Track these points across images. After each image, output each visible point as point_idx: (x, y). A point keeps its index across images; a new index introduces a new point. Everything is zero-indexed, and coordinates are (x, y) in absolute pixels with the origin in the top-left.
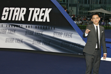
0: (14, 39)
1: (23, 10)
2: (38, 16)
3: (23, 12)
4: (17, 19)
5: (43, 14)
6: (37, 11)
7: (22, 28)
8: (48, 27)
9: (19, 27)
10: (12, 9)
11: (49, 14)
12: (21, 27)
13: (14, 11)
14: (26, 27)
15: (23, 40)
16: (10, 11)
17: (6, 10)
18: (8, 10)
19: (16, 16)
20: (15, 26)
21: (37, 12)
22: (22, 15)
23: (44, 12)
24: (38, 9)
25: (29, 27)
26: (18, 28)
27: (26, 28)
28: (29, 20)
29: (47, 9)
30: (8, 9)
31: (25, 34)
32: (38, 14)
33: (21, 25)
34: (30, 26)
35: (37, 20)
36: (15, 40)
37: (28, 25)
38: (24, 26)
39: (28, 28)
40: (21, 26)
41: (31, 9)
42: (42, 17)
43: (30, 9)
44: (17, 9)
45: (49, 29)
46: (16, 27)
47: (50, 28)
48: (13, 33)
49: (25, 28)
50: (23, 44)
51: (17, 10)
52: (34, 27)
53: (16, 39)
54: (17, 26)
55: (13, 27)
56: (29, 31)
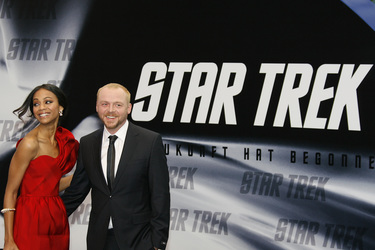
0: (186, 212)
1: (233, 76)
2: (304, 103)
3: (231, 83)
4: (201, 119)
5: (328, 93)
6: (298, 77)
7: (224, 158)
8: (352, 157)
9: (212, 153)
10: (179, 68)
11: (357, 90)
12: (219, 156)
13: (187, 77)
14: (247, 153)
15: (230, 221)
16: (170, 76)
17: (154, 74)
18: (161, 75)
19: (198, 100)
20: (192, 148)
21: (296, 84)
22: (226, 97)
23: (332, 81)
24: (306, 69)
25: (259, 155)
26: (207, 160)
27: (246, 162)
28: (260, 120)
29: (348, 68)
30: (160, 69)
31: (237, 188)
32: (303, 91)
33: (219, 146)
34: (265, 148)
35: (296, 123)
36: (191, 219)
37: (253, 148)
38: (235, 150)
39: (252, 162)
40: (220, 152)
41: (270, 70)
42: (325, 109)
43: (265, 68)
44: (202, 67)
45: (358, 165)
46: (196, 156)
47: (365, 161)
48: (183, 182)
49: (240, 158)
50: (230, 236)
51: (204, 75)
52: (281, 158)
53: (197, 213)
54: (203, 150)
55: (185, 153)
56: (261, 173)
